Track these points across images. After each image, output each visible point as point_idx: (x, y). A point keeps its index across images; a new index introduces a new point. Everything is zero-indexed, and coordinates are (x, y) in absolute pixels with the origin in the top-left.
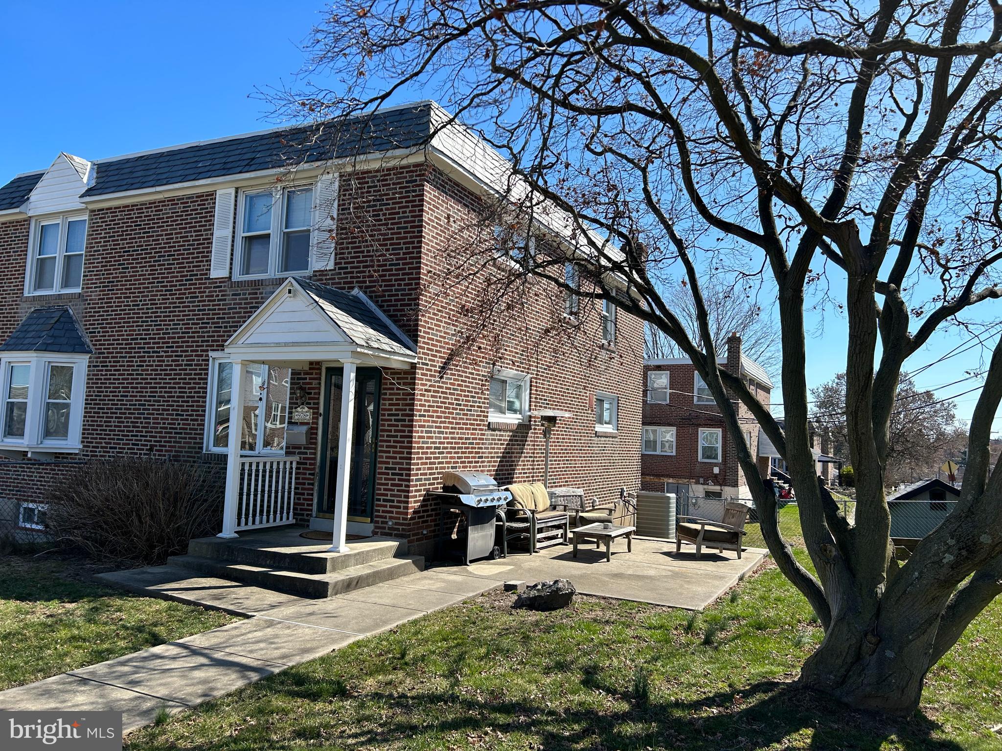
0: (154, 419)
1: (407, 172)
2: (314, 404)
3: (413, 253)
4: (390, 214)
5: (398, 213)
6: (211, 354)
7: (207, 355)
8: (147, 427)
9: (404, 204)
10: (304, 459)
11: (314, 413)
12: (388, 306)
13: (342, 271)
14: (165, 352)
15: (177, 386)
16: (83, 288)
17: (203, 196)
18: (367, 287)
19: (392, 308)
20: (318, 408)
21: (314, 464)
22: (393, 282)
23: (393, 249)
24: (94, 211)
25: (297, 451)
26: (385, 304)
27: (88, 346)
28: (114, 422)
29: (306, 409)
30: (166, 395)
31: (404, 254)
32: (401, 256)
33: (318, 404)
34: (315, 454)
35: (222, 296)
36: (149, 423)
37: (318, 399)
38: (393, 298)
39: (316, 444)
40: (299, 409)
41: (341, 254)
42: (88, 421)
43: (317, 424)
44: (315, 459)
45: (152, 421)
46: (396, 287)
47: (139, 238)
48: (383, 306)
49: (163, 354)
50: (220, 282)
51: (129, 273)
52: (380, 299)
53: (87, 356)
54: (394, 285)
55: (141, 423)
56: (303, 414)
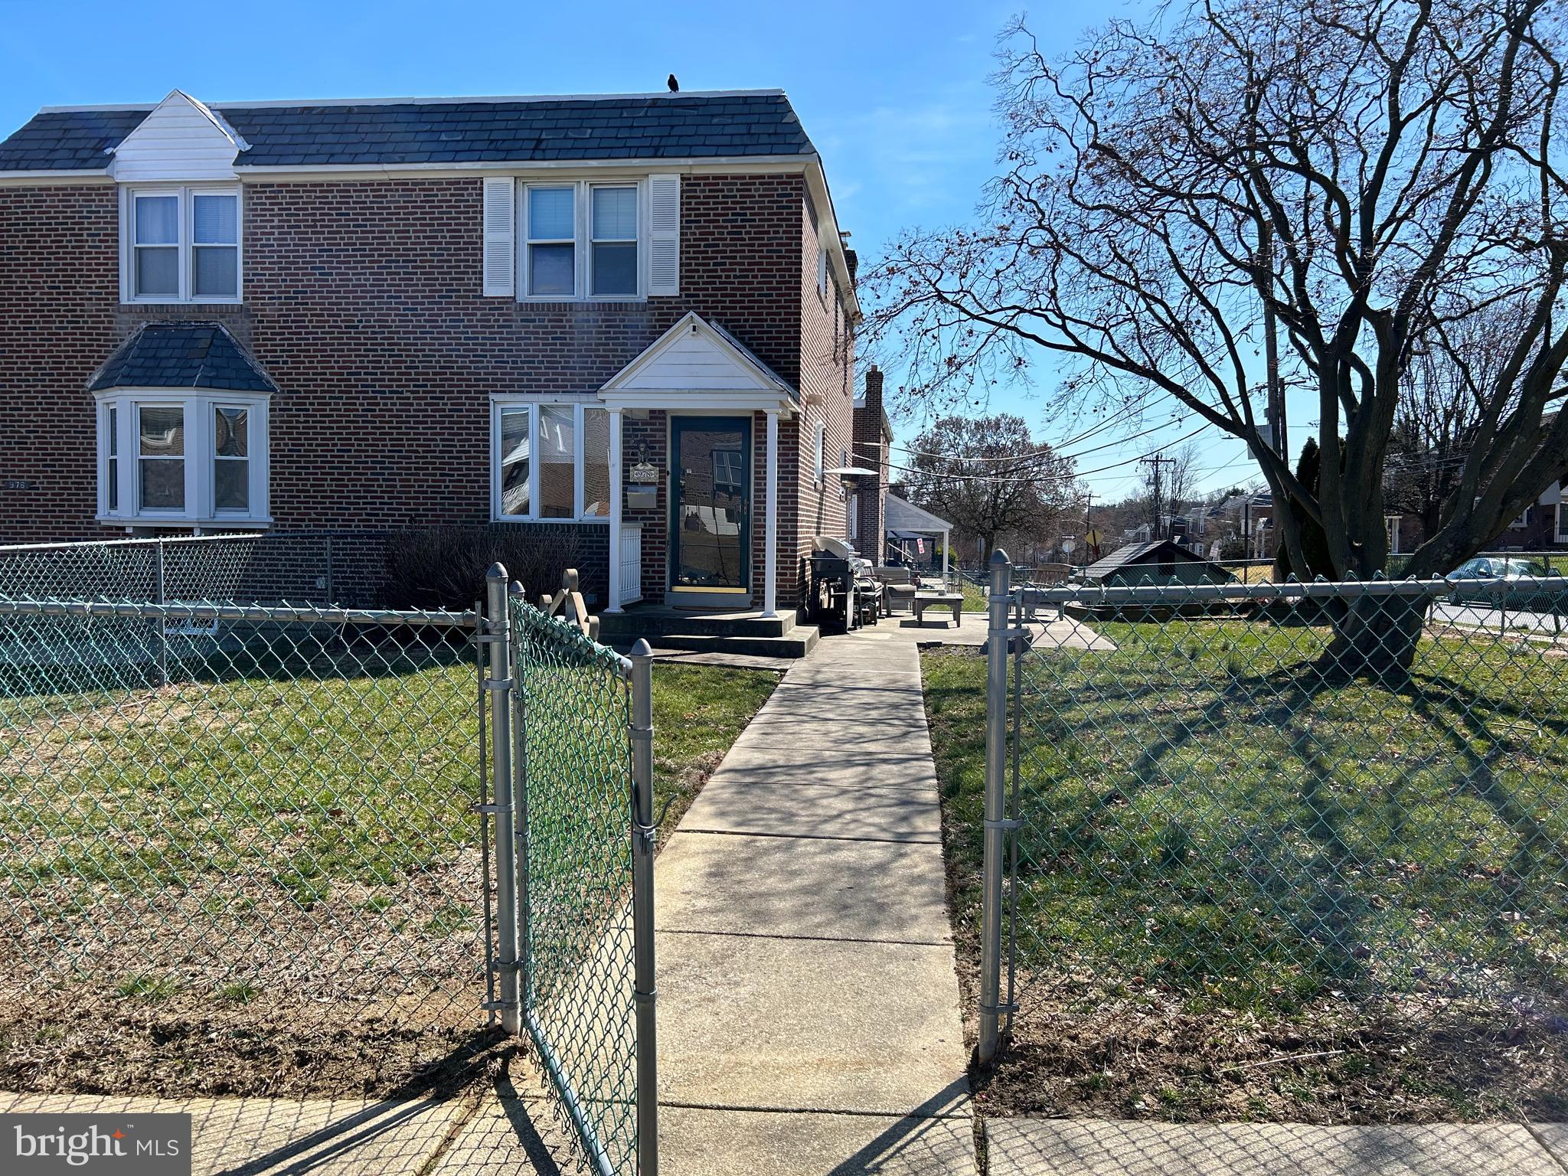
0: (400, 480)
1: (778, 183)
2: (660, 460)
3: (790, 282)
4: (755, 233)
5: (768, 232)
6: (492, 396)
7: (488, 399)
8: (392, 492)
9: (775, 222)
10: (650, 525)
11: (660, 471)
12: (758, 345)
13: (691, 299)
14: (412, 392)
15: (438, 437)
16: (245, 299)
17: (459, 183)
18: (727, 321)
19: (764, 348)
20: (665, 466)
21: (664, 531)
22: (764, 317)
23: (762, 277)
24: (255, 186)
25: (640, 516)
26: (755, 342)
27: (268, 382)
28: (328, 485)
29: (650, 466)
30: (420, 449)
31: (777, 282)
32: (774, 285)
33: (665, 460)
34: (664, 519)
35: (504, 321)
36: (395, 486)
37: (665, 454)
38: (765, 336)
39: (665, 507)
40: (639, 466)
41: (687, 277)
42: (279, 485)
43: (665, 484)
44: (664, 525)
45: (398, 484)
46: (769, 323)
47: (346, 232)
48: (752, 345)
49: (409, 394)
50: (499, 303)
51: (334, 280)
52: (747, 336)
53: (269, 396)
54: (766, 320)
55: (380, 486)
56: (646, 471)
